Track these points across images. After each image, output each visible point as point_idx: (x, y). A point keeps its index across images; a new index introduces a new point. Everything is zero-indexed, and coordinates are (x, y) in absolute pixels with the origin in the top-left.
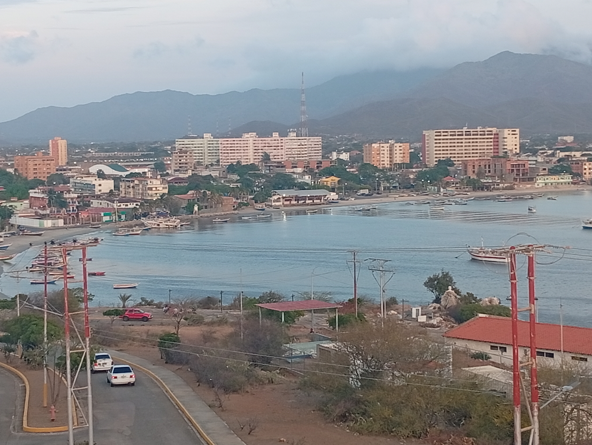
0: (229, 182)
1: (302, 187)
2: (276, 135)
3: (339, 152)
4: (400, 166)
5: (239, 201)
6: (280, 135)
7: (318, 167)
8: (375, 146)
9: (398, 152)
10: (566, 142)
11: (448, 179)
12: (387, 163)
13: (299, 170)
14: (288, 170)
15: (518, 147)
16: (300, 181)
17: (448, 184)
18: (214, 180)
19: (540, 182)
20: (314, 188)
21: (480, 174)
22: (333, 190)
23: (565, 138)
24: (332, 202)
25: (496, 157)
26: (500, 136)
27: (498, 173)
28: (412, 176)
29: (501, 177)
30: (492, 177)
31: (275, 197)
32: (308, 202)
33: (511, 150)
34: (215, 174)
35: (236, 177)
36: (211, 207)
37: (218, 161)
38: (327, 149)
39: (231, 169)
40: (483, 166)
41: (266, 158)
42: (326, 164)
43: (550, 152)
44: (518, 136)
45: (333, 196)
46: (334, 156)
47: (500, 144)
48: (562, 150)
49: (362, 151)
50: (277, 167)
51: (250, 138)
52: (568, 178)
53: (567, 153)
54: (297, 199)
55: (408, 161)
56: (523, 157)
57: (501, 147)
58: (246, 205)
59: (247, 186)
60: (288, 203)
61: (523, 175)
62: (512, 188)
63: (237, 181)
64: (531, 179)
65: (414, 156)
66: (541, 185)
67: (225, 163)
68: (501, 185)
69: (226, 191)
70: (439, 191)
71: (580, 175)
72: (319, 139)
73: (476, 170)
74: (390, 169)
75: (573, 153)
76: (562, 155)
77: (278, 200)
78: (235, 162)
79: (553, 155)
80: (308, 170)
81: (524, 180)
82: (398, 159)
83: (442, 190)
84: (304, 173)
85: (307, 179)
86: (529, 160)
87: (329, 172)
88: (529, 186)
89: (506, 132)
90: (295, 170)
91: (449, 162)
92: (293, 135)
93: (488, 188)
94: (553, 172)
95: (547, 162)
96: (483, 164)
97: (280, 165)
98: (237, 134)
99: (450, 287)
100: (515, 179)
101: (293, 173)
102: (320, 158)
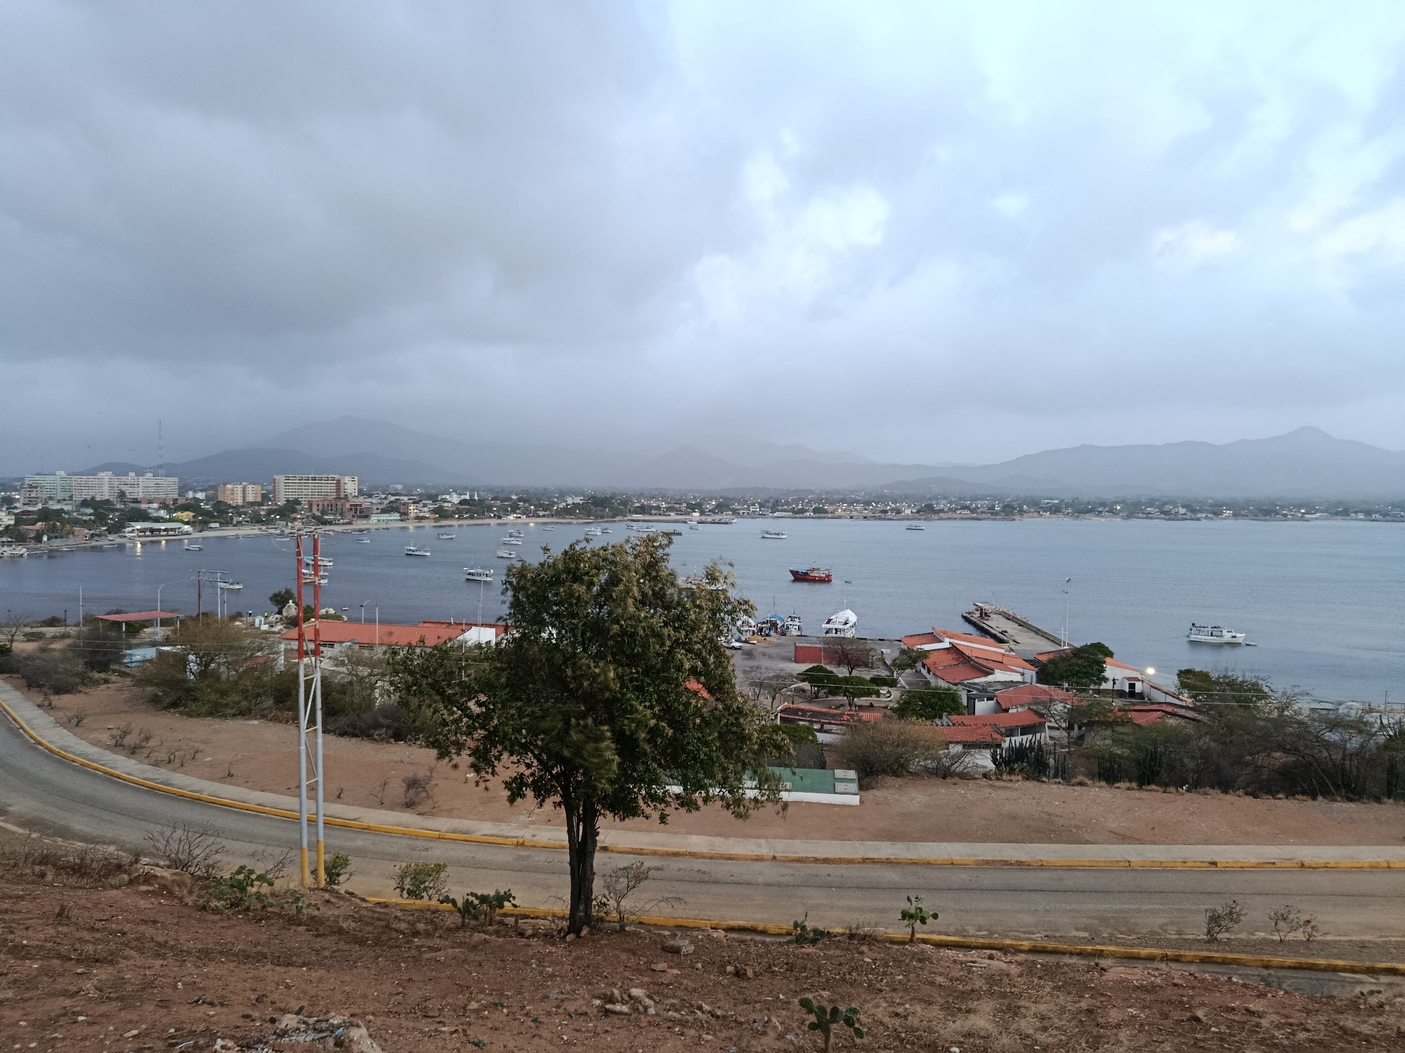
0: (82, 515)
1: (157, 520)
2: (132, 474)
3: (195, 491)
4: (252, 504)
5: (92, 532)
6: (136, 475)
7: (173, 504)
8: (229, 486)
9: (251, 492)
10: (396, 489)
11: (293, 515)
12: (240, 502)
13: (155, 505)
14: (143, 506)
15: (357, 491)
16: (155, 515)
17: (295, 519)
18: (65, 513)
19: (374, 518)
20: (170, 520)
21: (324, 512)
22: (187, 523)
23: (396, 486)
24: (187, 533)
25: (338, 498)
26: (342, 482)
27: (339, 511)
28: (262, 513)
29: (341, 514)
30: (334, 514)
31: (130, 529)
32: (162, 533)
33: (351, 494)
34: (66, 508)
35: (90, 511)
36: (62, 537)
37: (71, 497)
38: (183, 490)
39: (85, 503)
40: (326, 506)
41: (122, 494)
42: (181, 501)
43: (383, 496)
44: (356, 482)
45: (187, 528)
46: (190, 495)
47: (342, 488)
48: (393, 495)
49: (217, 491)
50: (133, 502)
51: (105, 476)
52: (396, 516)
53: (397, 497)
54: (152, 530)
55: (259, 499)
56: (361, 499)
57: (342, 491)
58: (99, 536)
59: (101, 518)
60: (142, 534)
61: (360, 512)
62: (350, 523)
63: (90, 515)
64: (367, 517)
65: (265, 497)
66: (374, 522)
67: (78, 498)
68: (341, 521)
69: (76, 522)
70: (287, 525)
71: (406, 514)
72: (176, 479)
73: (320, 508)
74: (243, 507)
75: (401, 498)
76: (393, 498)
77: (133, 531)
78: (89, 498)
79: (386, 498)
80: (164, 506)
81: (360, 517)
82: (250, 498)
83: (289, 524)
84: (160, 508)
85: (162, 513)
86: (365, 502)
87: (185, 508)
88: (365, 522)
89: (347, 479)
90: (151, 505)
91: (297, 502)
92: (149, 475)
93: (330, 523)
94: (384, 511)
95: (380, 504)
96: (326, 503)
97: (136, 501)
98: (93, 472)
99: (291, 601)
100: (353, 516)
101: (149, 508)
102: (176, 496)
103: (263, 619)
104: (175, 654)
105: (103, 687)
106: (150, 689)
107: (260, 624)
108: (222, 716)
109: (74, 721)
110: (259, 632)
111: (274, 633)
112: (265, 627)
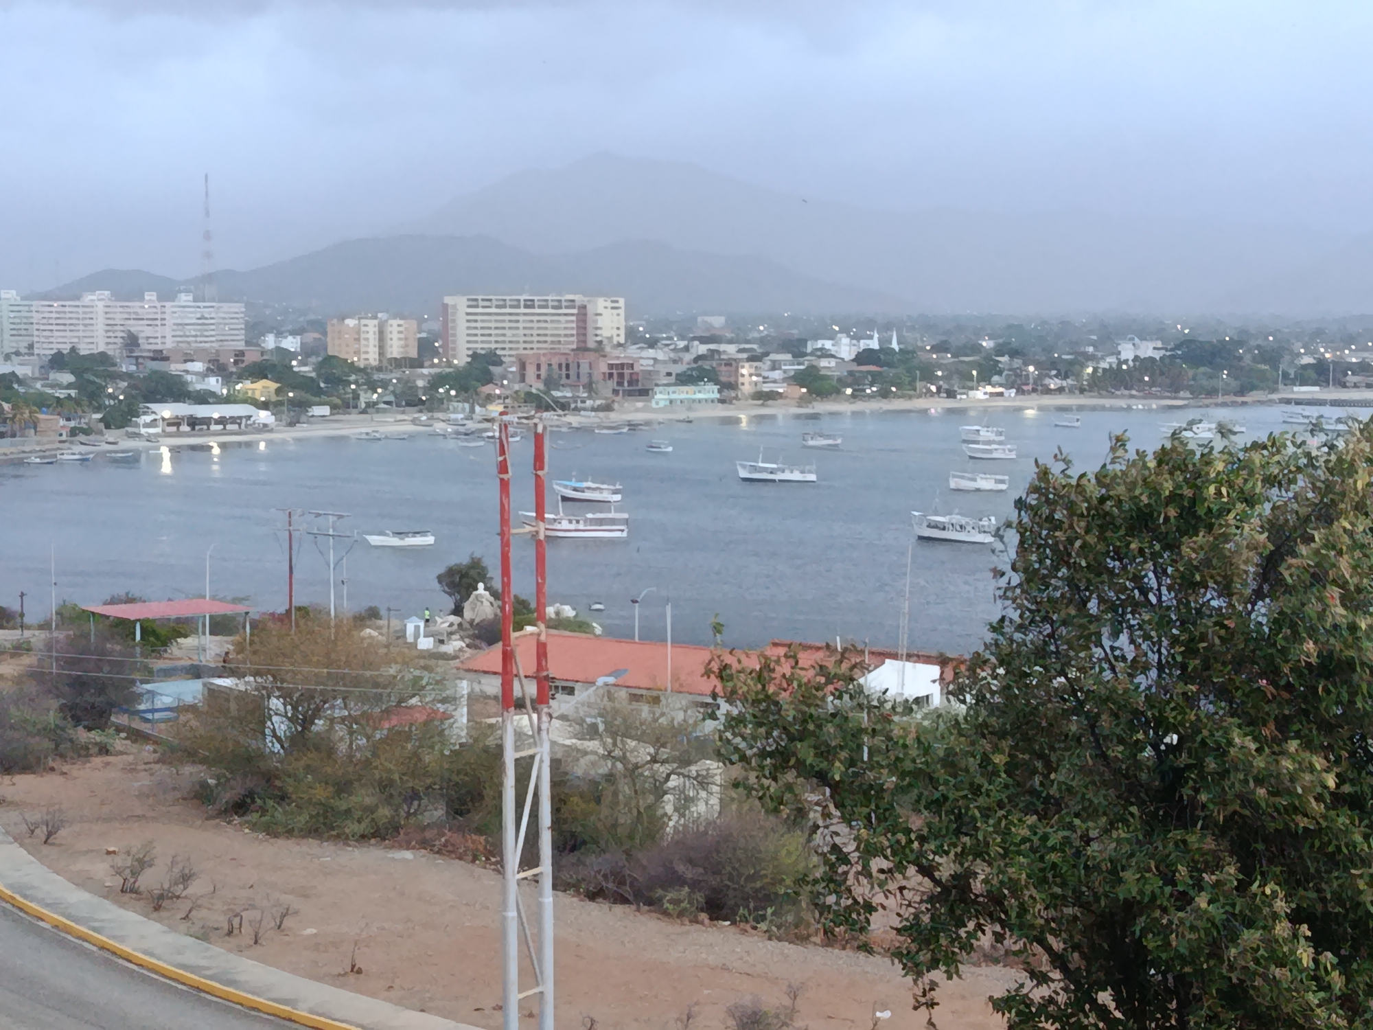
0: (52, 386)
1: (203, 398)
2: (150, 296)
3: (280, 334)
4: (398, 363)
5: (72, 424)
6: (160, 299)
7: (236, 362)
8: (351, 322)
9: (395, 336)
10: (709, 327)
11: (487, 389)
12: (372, 358)
13: (198, 366)
14: (175, 368)
15: (622, 332)
16: (199, 387)
17: (489, 398)
18: (20, 382)
19: (661, 397)
20: (228, 400)
21: (550, 383)
22: (265, 406)
23: (708, 319)
24: (265, 428)
25: (582, 349)
26: (590, 310)
27: (584, 379)
28: (420, 383)
29: (589, 387)
30: (574, 387)
31: (148, 418)
32: (213, 427)
33: (610, 339)
34: (21, 371)
35: (68, 378)
36: (14, 435)
37: (31, 346)
38: (255, 330)
39: (58, 361)
40: (555, 367)
41: (132, 341)
42: (252, 357)
43: (682, 344)
44: (622, 312)
45: (264, 416)
46: (270, 342)
47: (590, 325)
48: (704, 340)
49: (325, 334)
50: (153, 359)
51: (97, 300)
52: (709, 391)
53: (712, 346)
54: (193, 422)
55: (413, 353)
56: (633, 351)
57: (590, 332)
58: (87, 432)
59: (90, 394)
60: (174, 429)
61: (630, 383)
62: (608, 408)
63: (69, 386)
64: (645, 393)
65: (426, 348)
66: (662, 404)
67: (46, 350)
68: (589, 403)
69: (42, 402)
70: (472, 411)
71: (732, 386)
72: (239, 307)
73: (543, 373)
74: (379, 369)
75: (723, 347)
76: (702, 349)
77: (154, 423)
78: (66, 349)
79: (687, 349)
80: (217, 367)
81: (630, 393)
82: (395, 350)
83: (477, 409)
84: (209, 372)
85: (213, 383)
86: (644, 358)
87: (259, 371)
88: (640, 405)
89: (601, 304)
90: (190, 366)
91: (492, 358)
92: (185, 298)
93: (564, 406)
94: (685, 379)
95: (675, 362)
96: (555, 362)
97: (159, 356)
98: (72, 292)
99: (481, 586)
100: (615, 392)
101: (187, 372)
102: (241, 346)
103: (422, 624)
104: (242, 696)
105: (98, 761)
106: (191, 772)
107: (417, 636)
108: (338, 836)
109: (41, 832)
110: (414, 653)
111: (445, 657)
112: (425, 644)
